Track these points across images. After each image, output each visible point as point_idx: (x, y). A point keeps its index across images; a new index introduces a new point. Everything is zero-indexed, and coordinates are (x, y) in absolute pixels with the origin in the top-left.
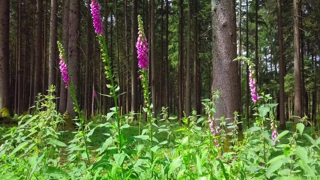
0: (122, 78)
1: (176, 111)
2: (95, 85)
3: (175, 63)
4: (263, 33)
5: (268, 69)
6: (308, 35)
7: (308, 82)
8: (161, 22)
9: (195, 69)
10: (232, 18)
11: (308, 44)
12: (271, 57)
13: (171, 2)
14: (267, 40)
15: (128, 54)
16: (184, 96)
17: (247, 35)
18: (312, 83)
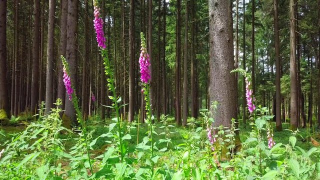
0: (119, 79)
1: (174, 112)
2: (92, 86)
3: (172, 64)
4: (260, 35)
5: (265, 70)
6: (304, 37)
7: (304, 84)
8: (158, 23)
9: (192, 71)
10: (229, 24)
11: (304, 46)
12: (267, 59)
13: (168, 3)
14: (263, 41)
15: (126, 55)
16: (181, 97)
17: (244, 37)
18: (309, 84)
